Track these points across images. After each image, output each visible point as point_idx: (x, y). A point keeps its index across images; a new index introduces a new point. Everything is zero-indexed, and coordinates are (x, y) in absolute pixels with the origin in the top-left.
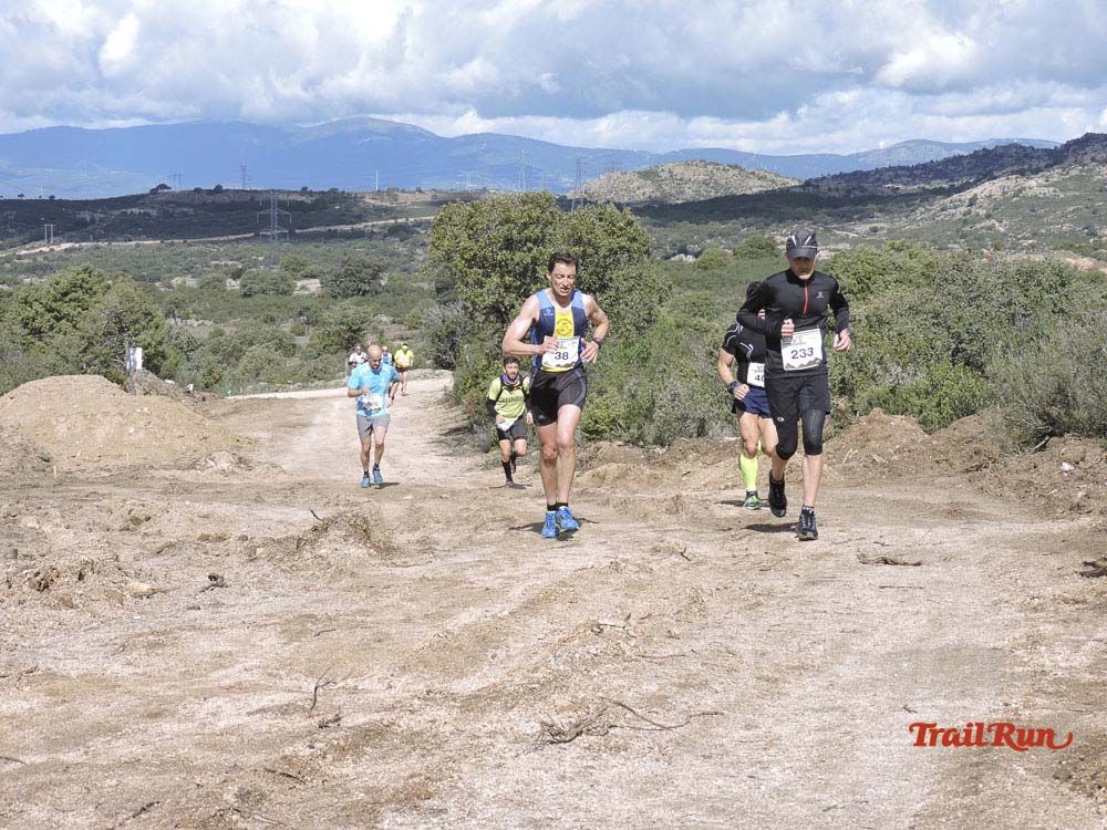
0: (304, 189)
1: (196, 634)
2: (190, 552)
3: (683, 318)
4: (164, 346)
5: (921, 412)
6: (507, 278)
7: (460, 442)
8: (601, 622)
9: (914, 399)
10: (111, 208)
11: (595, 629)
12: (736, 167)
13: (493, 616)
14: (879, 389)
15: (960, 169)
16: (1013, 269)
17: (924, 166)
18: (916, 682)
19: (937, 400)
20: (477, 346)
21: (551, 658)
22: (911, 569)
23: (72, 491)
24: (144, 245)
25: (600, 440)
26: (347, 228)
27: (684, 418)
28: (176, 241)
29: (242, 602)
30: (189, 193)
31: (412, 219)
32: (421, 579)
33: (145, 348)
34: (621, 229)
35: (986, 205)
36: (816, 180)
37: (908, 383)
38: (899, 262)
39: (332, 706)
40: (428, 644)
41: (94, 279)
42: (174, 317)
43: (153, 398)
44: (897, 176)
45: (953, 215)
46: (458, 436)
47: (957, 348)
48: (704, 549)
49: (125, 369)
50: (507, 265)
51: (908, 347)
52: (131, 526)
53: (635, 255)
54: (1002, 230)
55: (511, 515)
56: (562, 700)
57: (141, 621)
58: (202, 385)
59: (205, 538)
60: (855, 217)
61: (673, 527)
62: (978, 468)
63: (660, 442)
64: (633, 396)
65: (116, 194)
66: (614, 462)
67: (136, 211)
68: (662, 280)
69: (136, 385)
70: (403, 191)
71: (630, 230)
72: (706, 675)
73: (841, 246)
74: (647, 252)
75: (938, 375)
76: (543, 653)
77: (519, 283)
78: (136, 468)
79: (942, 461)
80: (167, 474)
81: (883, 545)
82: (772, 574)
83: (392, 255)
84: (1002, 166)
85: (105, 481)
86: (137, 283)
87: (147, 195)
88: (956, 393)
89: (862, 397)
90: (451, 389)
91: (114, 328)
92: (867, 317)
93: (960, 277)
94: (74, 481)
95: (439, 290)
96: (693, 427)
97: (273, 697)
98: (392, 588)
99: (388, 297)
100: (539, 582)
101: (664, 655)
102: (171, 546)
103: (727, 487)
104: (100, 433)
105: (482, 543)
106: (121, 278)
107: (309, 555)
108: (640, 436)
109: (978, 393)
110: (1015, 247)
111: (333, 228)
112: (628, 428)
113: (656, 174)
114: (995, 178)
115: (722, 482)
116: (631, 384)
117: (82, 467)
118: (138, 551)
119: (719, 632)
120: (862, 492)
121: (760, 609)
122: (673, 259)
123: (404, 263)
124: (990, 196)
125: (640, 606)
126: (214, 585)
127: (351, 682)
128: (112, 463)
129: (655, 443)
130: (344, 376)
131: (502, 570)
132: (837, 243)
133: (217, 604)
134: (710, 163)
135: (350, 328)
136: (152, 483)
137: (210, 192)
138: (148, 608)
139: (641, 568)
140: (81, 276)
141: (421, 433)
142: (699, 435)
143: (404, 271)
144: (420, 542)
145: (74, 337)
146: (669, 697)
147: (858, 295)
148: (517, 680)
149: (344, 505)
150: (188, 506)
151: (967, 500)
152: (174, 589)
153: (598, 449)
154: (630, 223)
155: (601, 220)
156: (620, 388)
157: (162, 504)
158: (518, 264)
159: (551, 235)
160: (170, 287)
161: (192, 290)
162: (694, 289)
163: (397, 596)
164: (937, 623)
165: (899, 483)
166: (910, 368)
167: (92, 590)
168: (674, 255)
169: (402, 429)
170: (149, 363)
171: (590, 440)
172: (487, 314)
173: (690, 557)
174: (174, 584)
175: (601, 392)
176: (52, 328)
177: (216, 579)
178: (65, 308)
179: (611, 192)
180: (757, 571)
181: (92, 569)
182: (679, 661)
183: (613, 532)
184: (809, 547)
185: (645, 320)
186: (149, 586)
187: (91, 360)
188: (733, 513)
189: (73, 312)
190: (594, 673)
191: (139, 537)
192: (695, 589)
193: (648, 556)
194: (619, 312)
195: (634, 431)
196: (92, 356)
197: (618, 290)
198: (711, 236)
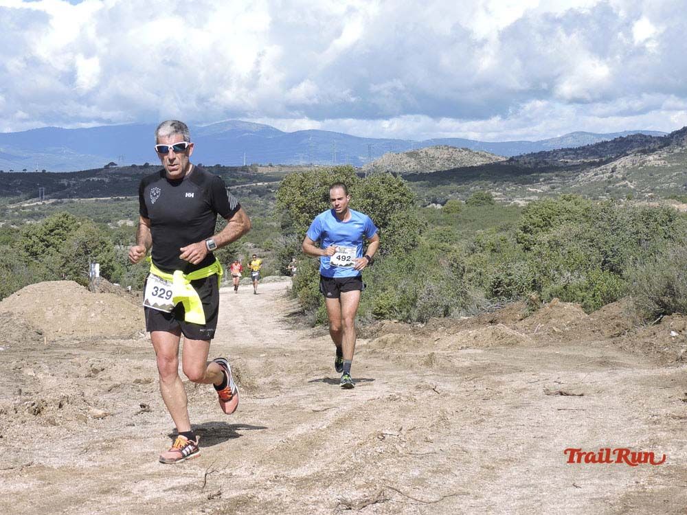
1: (132, 441)
2: (129, 390)
3: (434, 243)
4: (113, 262)
5: (583, 300)
7: (296, 321)
8: (384, 432)
9: (578, 293)
10: (81, 177)
11: (380, 437)
12: (466, 149)
13: (317, 429)
14: (556, 287)
15: (606, 149)
16: (639, 212)
17: (584, 148)
18: (581, 469)
19: (592, 293)
20: (307, 261)
21: (353, 455)
22: (577, 399)
23: (55, 353)
24: (100, 200)
25: (383, 319)
27: (436, 305)
28: (121, 198)
29: (161, 421)
30: (129, 168)
31: (266, 183)
32: (272, 407)
33: (101, 264)
34: (396, 188)
35: (622, 172)
36: (517, 157)
37: (575, 282)
38: (568, 207)
39: (216, 486)
40: (276, 447)
41: (69, 221)
42: (119, 245)
43: (106, 295)
44: (567, 154)
45: (602, 178)
46: (295, 317)
47: (605, 260)
48: (450, 386)
49: (89, 277)
51: (575, 260)
52: (92, 374)
53: (405, 205)
54: (632, 187)
55: (328, 366)
56: (360, 481)
57: (98, 433)
58: (136, 286)
59: (138, 381)
60: (541, 180)
61: (428, 373)
62: (619, 335)
63: (421, 320)
64: (404, 292)
65: (84, 169)
66: (393, 333)
68: (422, 220)
69: (96, 286)
70: (261, 166)
71: (401, 189)
72: (449, 465)
73: (532, 198)
74: (412, 202)
75: (593, 277)
76: (348, 452)
78: (95, 338)
79: (596, 330)
80: (114, 342)
81: (559, 383)
82: (490, 402)
83: (254, 205)
84: (632, 147)
85: (77, 346)
86: (95, 224)
87: (102, 169)
88: (605, 289)
89: (546, 291)
90: (291, 288)
91: (82, 251)
92: (549, 242)
93: (606, 216)
94: (57, 346)
95: (283, 227)
96: (441, 311)
97: (179, 480)
98: (254, 412)
100: (345, 408)
101: (423, 453)
102: (117, 386)
103: (462, 348)
104: (73, 317)
106: (87, 221)
107: (202, 392)
108: (408, 316)
109: (618, 288)
110: (640, 198)
112: (401, 312)
113: (417, 154)
114: (628, 155)
115: (459, 345)
116: (402, 285)
117: (62, 338)
118: (96, 390)
119: (457, 438)
120: (546, 351)
121: (483, 423)
122: (428, 207)
123: (262, 210)
124: (625, 166)
125: (409, 422)
126: (143, 411)
127: (228, 471)
128: (80, 335)
129: (418, 321)
130: (224, 281)
131: (323, 401)
132: (530, 196)
133: (145, 423)
134: (450, 148)
135: (228, 250)
136: (106, 347)
137: (141, 167)
138: (102, 425)
139: (409, 399)
141: (273, 315)
142: (445, 316)
143: (261, 215)
144: (273, 383)
145: (58, 257)
146: (426, 479)
147: (544, 228)
148: (332, 469)
150: (128, 362)
151: (612, 355)
152: (119, 413)
153: (383, 325)
154: (401, 185)
155: (383, 183)
156: (396, 287)
157: (111, 361)
160: (117, 226)
161: (130, 228)
162: (441, 225)
163: (257, 417)
164: (593, 432)
165: (569, 345)
166: (576, 273)
167: (67, 414)
168: (429, 204)
169: (260, 313)
170: (104, 273)
171: (377, 319)
173: (439, 392)
174: (119, 410)
175: (384, 290)
176: (43, 252)
177: (144, 407)
178: (52, 240)
179: (389, 165)
180: (481, 400)
181: (68, 401)
182: (433, 457)
183: (392, 377)
184: (514, 385)
185: (411, 244)
186: (103, 412)
187: (68, 272)
188: (467, 364)
189: (56, 242)
190: (379, 464)
191: (97, 381)
192: (442, 411)
193: (413, 391)
194: (394, 240)
195: (404, 313)
196: (69, 269)
197: (394, 226)
198: (452, 192)
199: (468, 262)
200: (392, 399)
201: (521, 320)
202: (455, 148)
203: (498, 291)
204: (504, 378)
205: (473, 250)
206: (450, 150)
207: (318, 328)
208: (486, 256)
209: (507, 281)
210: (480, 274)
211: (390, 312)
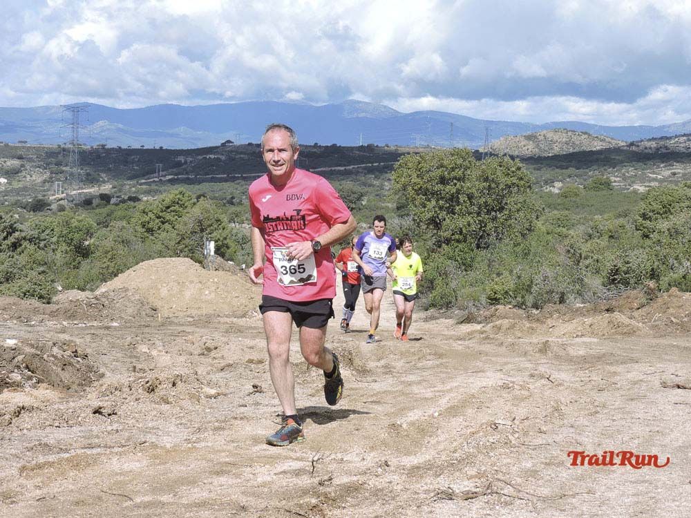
0: (316, 144)
1: (244, 422)
2: (241, 370)
3: (550, 228)
4: (228, 240)
6: (441, 202)
8: (497, 422)
10: (198, 155)
12: (585, 133)
13: (429, 416)
14: (675, 276)
20: (422, 243)
21: (465, 444)
23: (170, 329)
24: (217, 177)
25: (498, 304)
26: (342, 168)
27: (551, 292)
28: (236, 175)
29: (273, 403)
30: (245, 146)
31: (382, 164)
33: (216, 241)
34: (513, 172)
36: (637, 142)
39: (327, 471)
41: (186, 198)
42: (234, 223)
43: (221, 273)
48: (563, 376)
49: (204, 254)
50: (440, 193)
52: (206, 353)
53: (522, 189)
55: (441, 351)
56: (473, 472)
57: (210, 413)
59: (251, 361)
60: (662, 165)
61: (543, 361)
63: (536, 306)
64: (519, 277)
65: (200, 145)
66: (507, 318)
67: (212, 156)
68: (539, 204)
69: (210, 264)
70: (377, 145)
71: (519, 173)
72: (562, 456)
73: (652, 184)
74: (529, 187)
76: (460, 440)
77: (448, 205)
78: (209, 316)
80: (228, 320)
81: (677, 376)
82: (605, 394)
85: (190, 324)
86: (211, 201)
87: (218, 147)
89: (665, 280)
91: (197, 229)
92: (668, 230)
94: (171, 323)
95: (398, 208)
96: (556, 297)
97: (291, 464)
99: (367, 212)
101: (536, 444)
102: (229, 365)
103: (577, 336)
104: (188, 294)
105: (424, 369)
106: (203, 197)
107: (314, 374)
108: (523, 302)
111: (333, 169)
112: (516, 297)
113: (535, 137)
115: (574, 333)
116: (517, 270)
117: (176, 315)
118: (209, 368)
119: (572, 430)
120: (664, 341)
121: (597, 415)
122: (545, 191)
123: (377, 191)
125: (521, 412)
126: (255, 391)
127: (339, 456)
128: (194, 312)
129: (533, 307)
131: (435, 387)
132: (650, 182)
133: (257, 404)
134: (570, 131)
136: (219, 326)
137: (257, 145)
138: (215, 405)
139: (522, 387)
140: (178, 196)
142: (560, 303)
143: (377, 195)
144: (385, 367)
145: (174, 234)
146: (538, 471)
147: (663, 216)
148: (443, 458)
149: (338, 342)
150: (241, 341)
153: (497, 310)
154: (519, 169)
155: (501, 166)
156: (511, 271)
157: (224, 339)
158: (447, 193)
159: (469, 175)
160: (232, 204)
161: (245, 206)
162: (559, 210)
165: (687, 336)
167: (180, 392)
168: (546, 188)
170: (219, 251)
171: (492, 304)
172: (428, 224)
173: (553, 381)
174: (231, 390)
175: (499, 274)
176: (159, 228)
177: (257, 388)
178: (168, 217)
179: (507, 148)
180: (596, 391)
181: (181, 380)
182: (546, 448)
183: (506, 364)
184: (630, 376)
185: (527, 229)
186: (215, 391)
187: (183, 248)
188: (581, 353)
189: (172, 219)
190: (492, 454)
191: (210, 360)
192: (556, 401)
193: (527, 379)
194: (511, 225)
195: (519, 299)
196: (184, 246)
197: (510, 210)
198: (570, 177)
199: (585, 248)
200: (505, 387)
201: (639, 308)
202: (575, 132)
203: (615, 279)
204: (620, 369)
205: (590, 236)
206: (570, 134)
207: (432, 311)
208: (604, 242)
209: (625, 269)
210: (597, 261)
211: (505, 298)
